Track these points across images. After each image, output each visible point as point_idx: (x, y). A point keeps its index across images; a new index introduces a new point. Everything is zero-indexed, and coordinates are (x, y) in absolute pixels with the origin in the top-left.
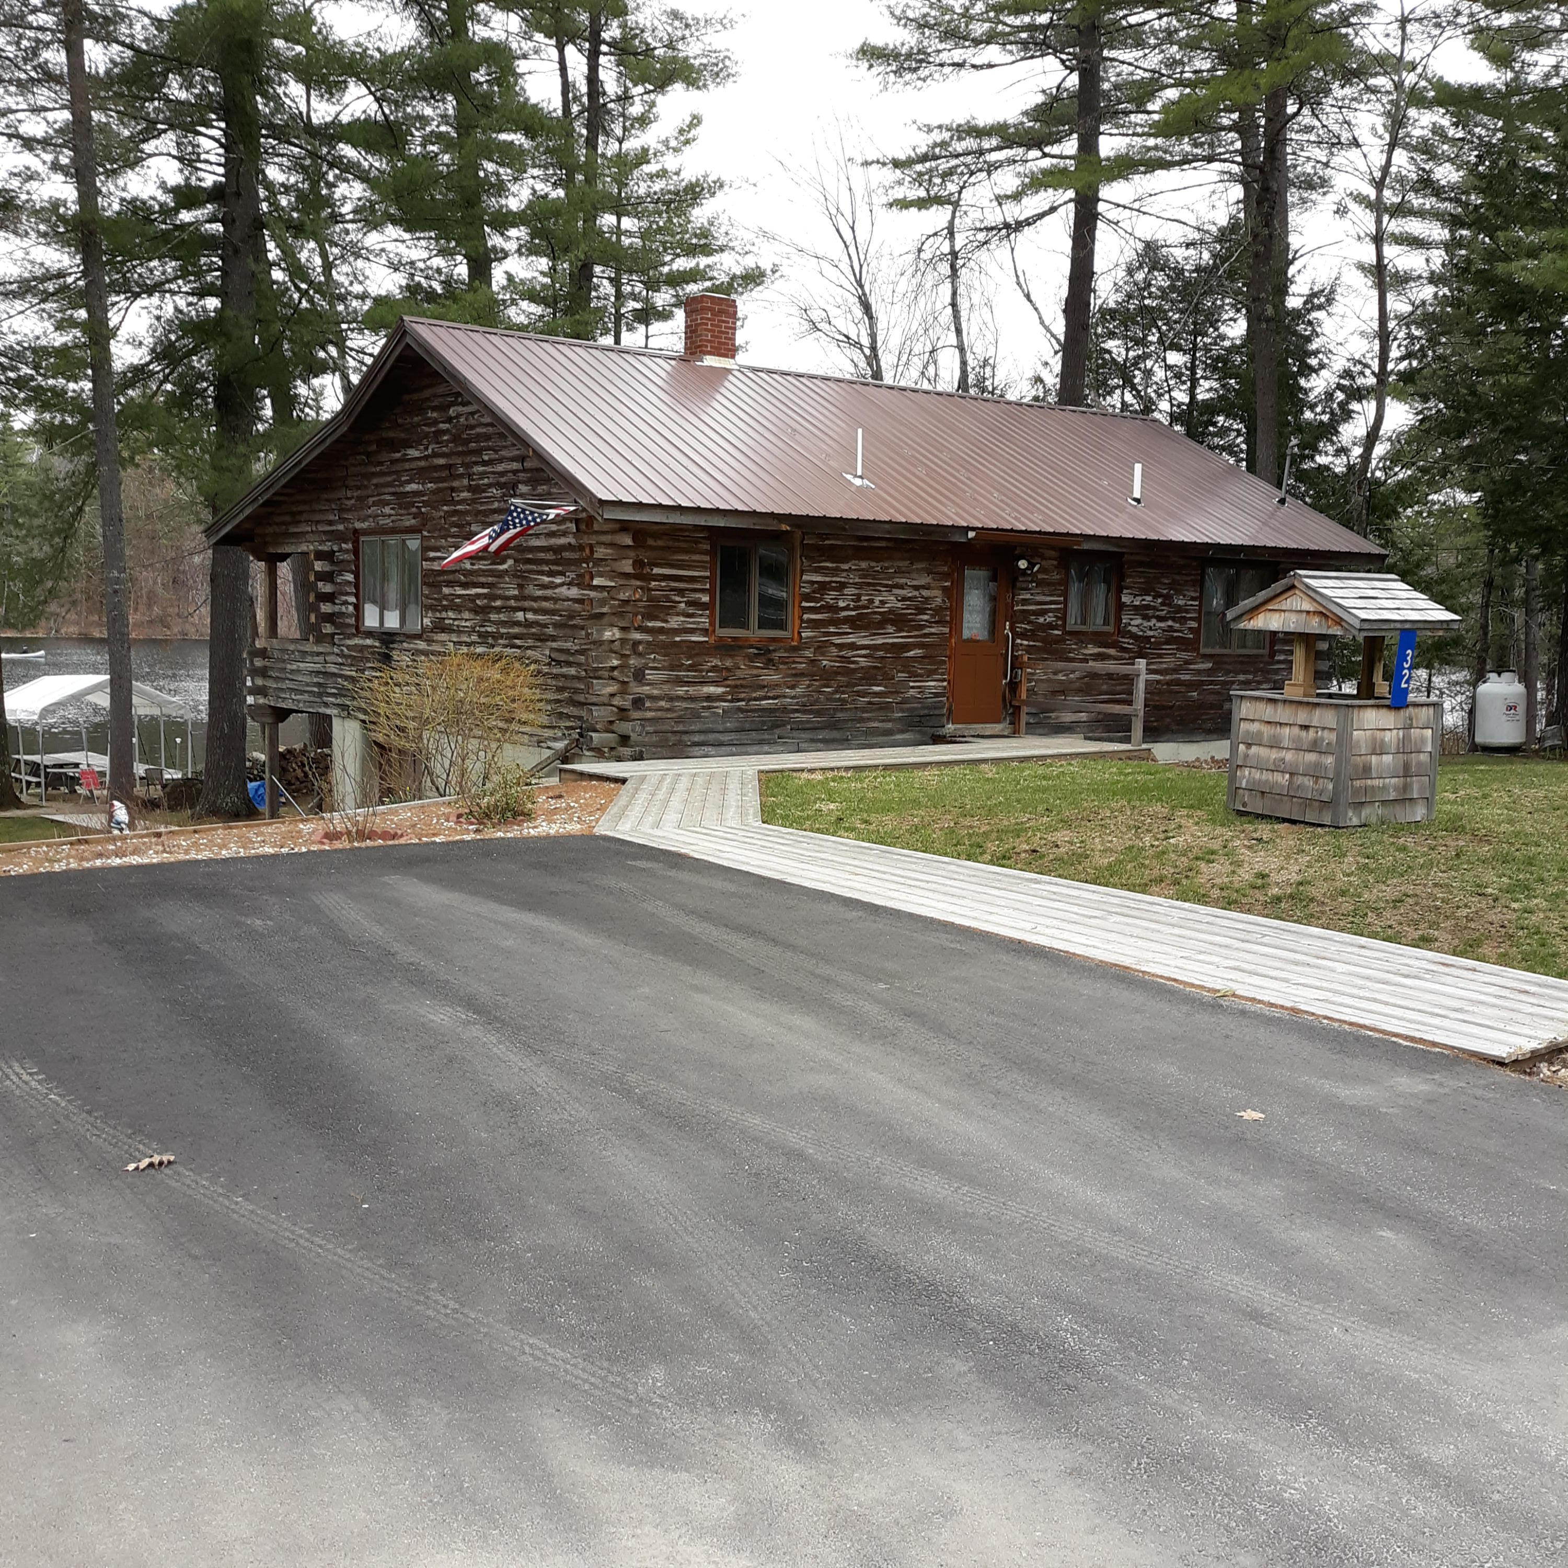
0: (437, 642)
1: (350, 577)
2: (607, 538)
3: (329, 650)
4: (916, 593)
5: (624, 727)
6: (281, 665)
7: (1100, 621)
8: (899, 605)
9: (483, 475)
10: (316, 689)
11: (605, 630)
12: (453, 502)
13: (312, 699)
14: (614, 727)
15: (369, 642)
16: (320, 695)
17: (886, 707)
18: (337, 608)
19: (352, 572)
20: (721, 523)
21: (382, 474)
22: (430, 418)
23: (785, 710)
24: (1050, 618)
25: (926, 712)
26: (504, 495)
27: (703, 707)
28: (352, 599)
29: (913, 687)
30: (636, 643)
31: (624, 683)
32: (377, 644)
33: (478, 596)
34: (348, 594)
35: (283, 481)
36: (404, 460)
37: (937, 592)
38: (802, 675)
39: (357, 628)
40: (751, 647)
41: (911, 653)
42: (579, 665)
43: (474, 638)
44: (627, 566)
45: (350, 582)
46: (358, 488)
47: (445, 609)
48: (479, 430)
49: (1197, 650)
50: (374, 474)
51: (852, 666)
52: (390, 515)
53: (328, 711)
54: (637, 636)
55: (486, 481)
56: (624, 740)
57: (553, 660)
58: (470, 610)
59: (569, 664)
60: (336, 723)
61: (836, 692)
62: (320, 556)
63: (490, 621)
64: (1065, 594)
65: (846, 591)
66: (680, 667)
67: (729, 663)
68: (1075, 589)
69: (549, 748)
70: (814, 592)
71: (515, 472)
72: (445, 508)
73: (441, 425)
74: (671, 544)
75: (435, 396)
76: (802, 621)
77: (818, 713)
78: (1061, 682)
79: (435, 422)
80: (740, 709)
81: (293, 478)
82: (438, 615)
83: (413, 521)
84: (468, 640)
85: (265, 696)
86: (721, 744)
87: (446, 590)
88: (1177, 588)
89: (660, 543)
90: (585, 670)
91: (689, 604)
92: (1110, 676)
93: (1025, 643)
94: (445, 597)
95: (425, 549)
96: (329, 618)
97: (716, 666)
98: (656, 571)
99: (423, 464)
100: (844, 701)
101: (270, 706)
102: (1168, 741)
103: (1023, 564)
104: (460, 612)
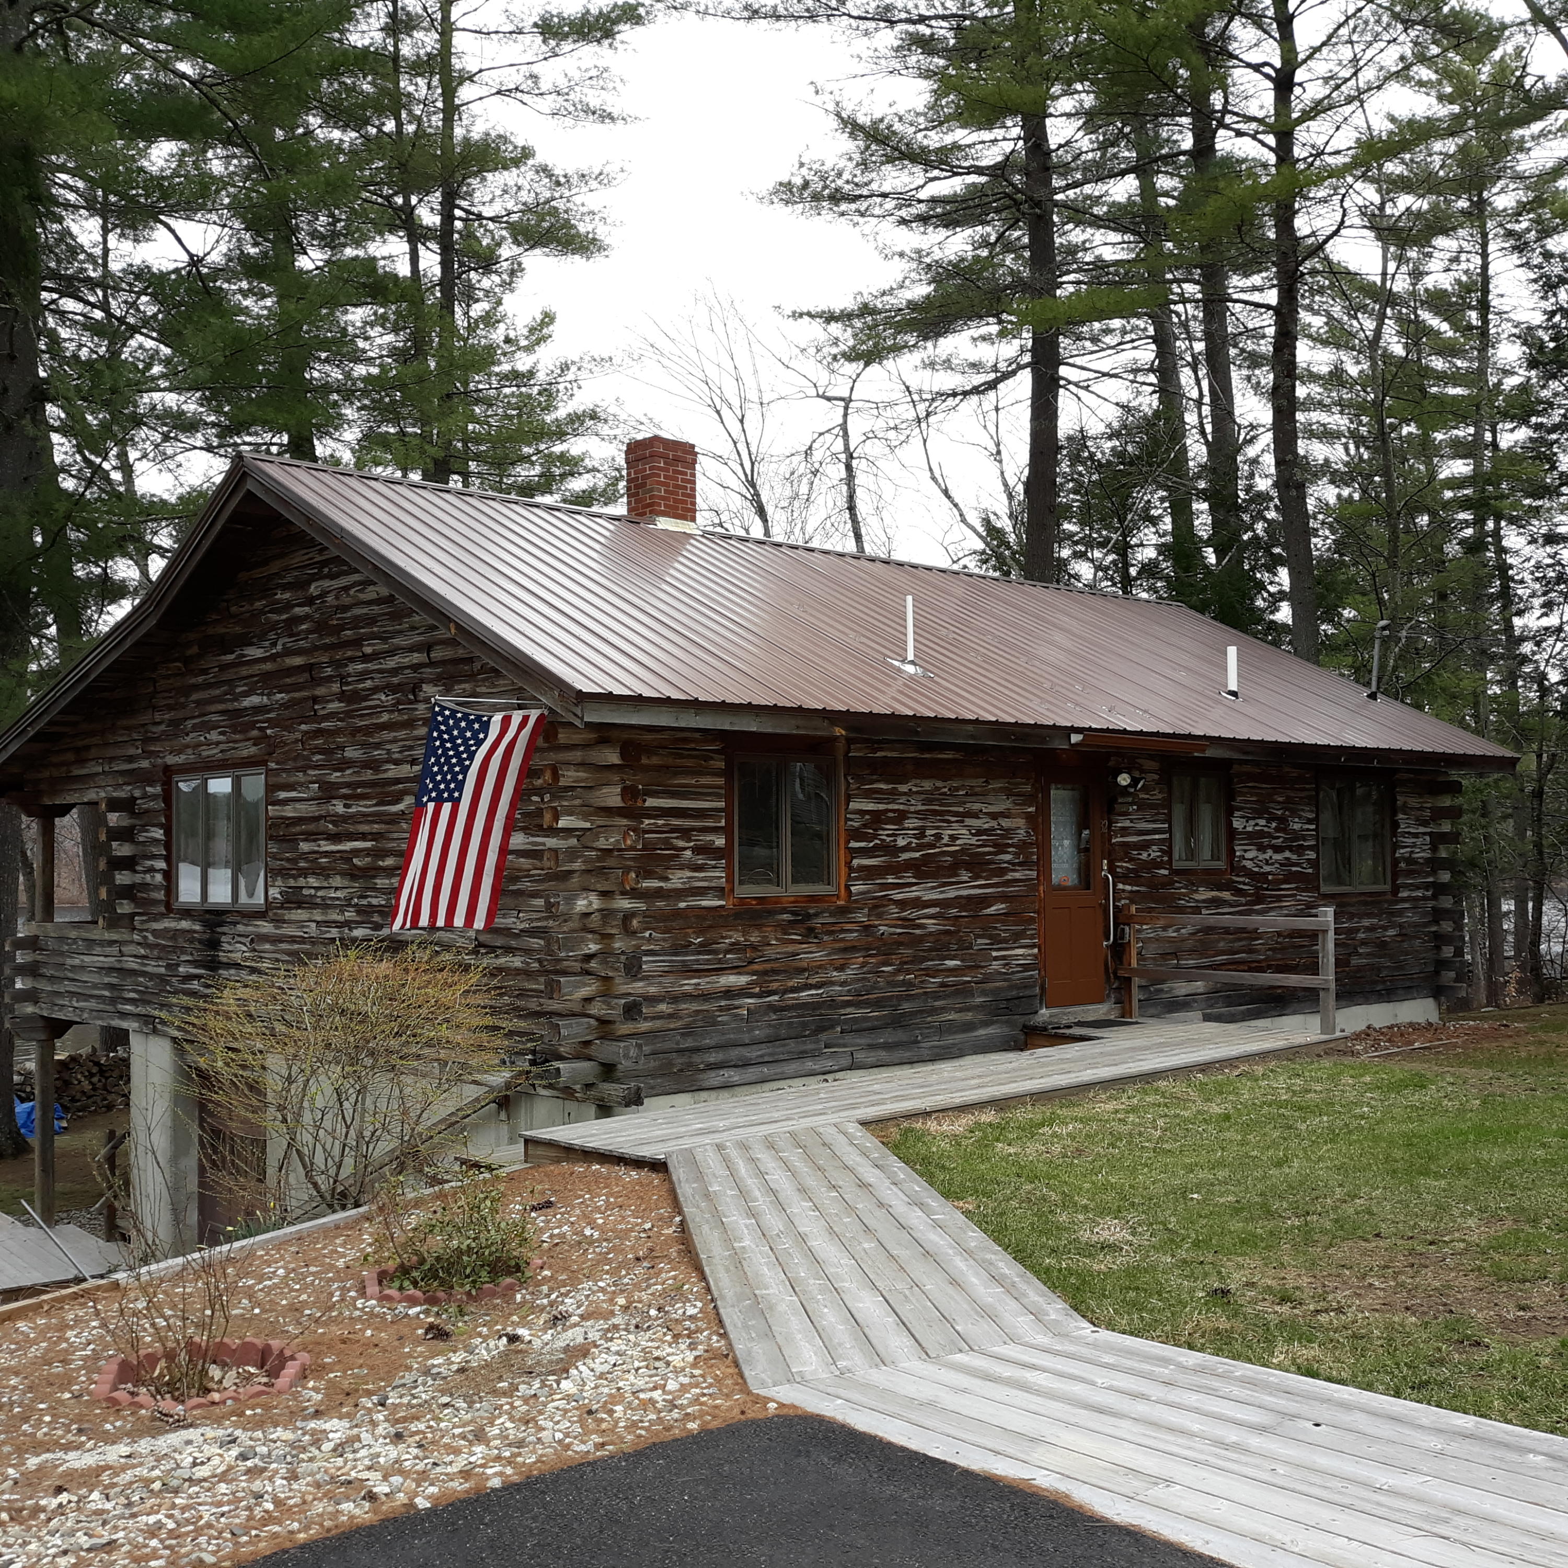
0: (290, 922)
1: (158, 834)
2: (577, 756)
3: (126, 937)
4: (994, 824)
5: (607, 1051)
6: (60, 960)
7: (1206, 853)
8: (974, 840)
9: (363, 676)
10: (107, 993)
11: (576, 897)
12: (316, 718)
13: (101, 1006)
14: (592, 1051)
15: (185, 924)
16: (113, 1001)
17: (963, 991)
18: (138, 878)
19: (160, 826)
20: (752, 725)
21: (209, 686)
22: (278, 602)
23: (832, 1004)
24: (1154, 852)
25: (1014, 993)
26: (399, 702)
27: (721, 1008)
28: (162, 865)
29: (996, 959)
30: (628, 916)
31: (607, 979)
32: (197, 927)
33: (356, 852)
34: (154, 857)
35: (63, 703)
36: (240, 663)
37: (1021, 822)
38: (854, 949)
39: (168, 905)
40: (784, 911)
41: (992, 910)
42: (528, 952)
43: (350, 915)
44: (612, 796)
45: (157, 841)
46: (170, 708)
47: (304, 873)
48: (358, 611)
49: (1317, 888)
50: (196, 687)
51: (918, 932)
52: (218, 743)
53: (125, 1025)
54: (625, 904)
55: (368, 684)
56: (608, 1071)
57: (481, 945)
58: (343, 874)
59: (509, 950)
60: (136, 1042)
61: (898, 971)
62: (114, 805)
63: (374, 889)
64: (1169, 821)
65: (908, 823)
66: (685, 948)
67: (754, 938)
68: (1179, 812)
69: (475, 1082)
70: (865, 826)
71: (415, 667)
72: (303, 727)
73: (297, 610)
74: (670, 761)
75: (287, 569)
76: (851, 869)
77: (877, 1004)
78: (1170, 940)
79: (289, 606)
80: (772, 1008)
81: (75, 699)
82: (292, 883)
83: (253, 750)
84: (340, 918)
85: (36, 1003)
86: (746, 1064)
87: (304, 846)
88: (1292, 807)
89: (655, 760)
90: (540, 961)
91: (697, 850)
92: (1227, 931)
93: (1128, 888)
94: (304, 856)
95: (271, 788)
96: (128, 892)
97: (737, 943)
98: (651, 802)
99: (268, 666)
100: (910, 984)
101: (42, 1017)
102: (1294, 1013)
103: (1124, 780)
104: (327, 877)
